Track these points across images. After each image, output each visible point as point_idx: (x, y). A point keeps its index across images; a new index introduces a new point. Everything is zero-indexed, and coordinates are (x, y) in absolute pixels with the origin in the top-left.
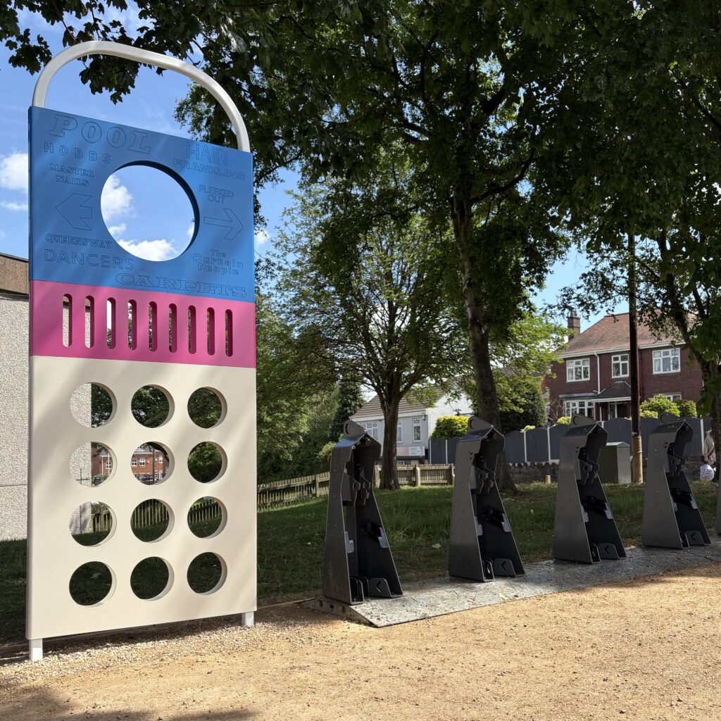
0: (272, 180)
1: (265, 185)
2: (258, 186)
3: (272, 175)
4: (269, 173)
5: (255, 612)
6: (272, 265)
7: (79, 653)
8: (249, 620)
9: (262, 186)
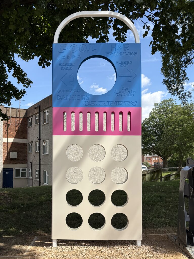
0: (191, 64)
1: (188, 66)
2: (185, 67)
3: (191, 62)
4: (190, 61)
5: (142, 241)
6: (191, 94)
7: (68, 247)
8: (139, 244)
9: (187, 66)
